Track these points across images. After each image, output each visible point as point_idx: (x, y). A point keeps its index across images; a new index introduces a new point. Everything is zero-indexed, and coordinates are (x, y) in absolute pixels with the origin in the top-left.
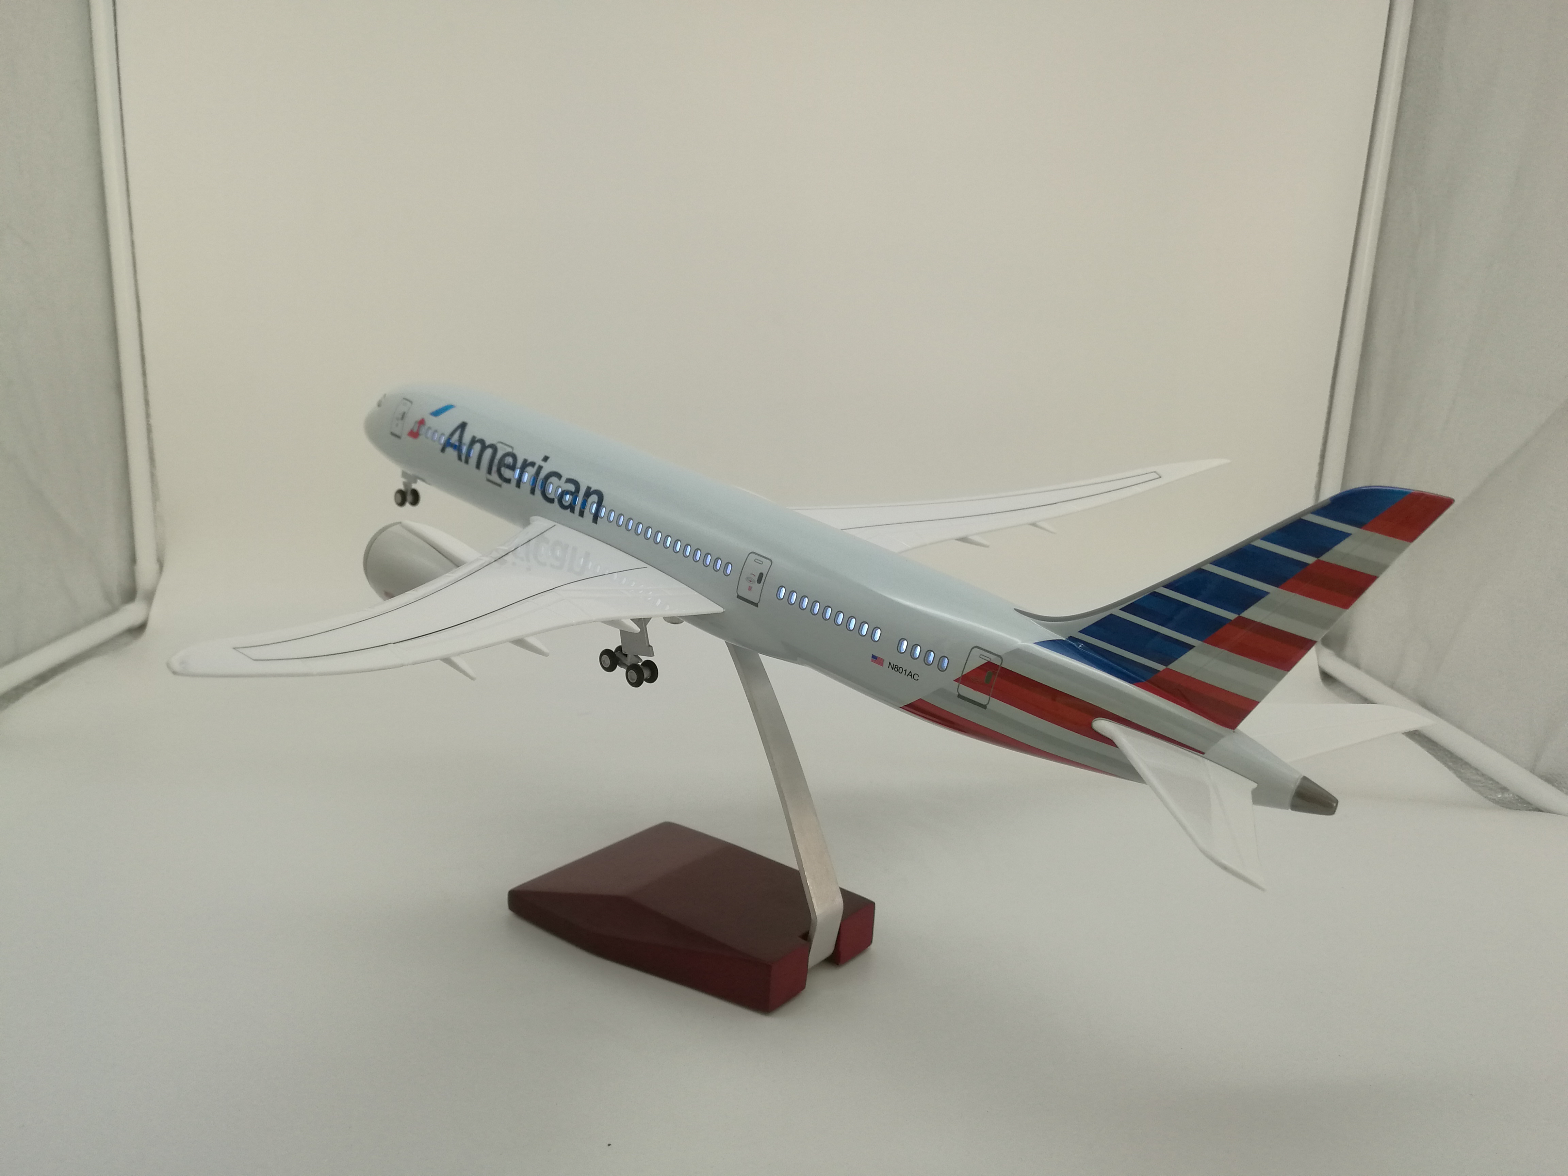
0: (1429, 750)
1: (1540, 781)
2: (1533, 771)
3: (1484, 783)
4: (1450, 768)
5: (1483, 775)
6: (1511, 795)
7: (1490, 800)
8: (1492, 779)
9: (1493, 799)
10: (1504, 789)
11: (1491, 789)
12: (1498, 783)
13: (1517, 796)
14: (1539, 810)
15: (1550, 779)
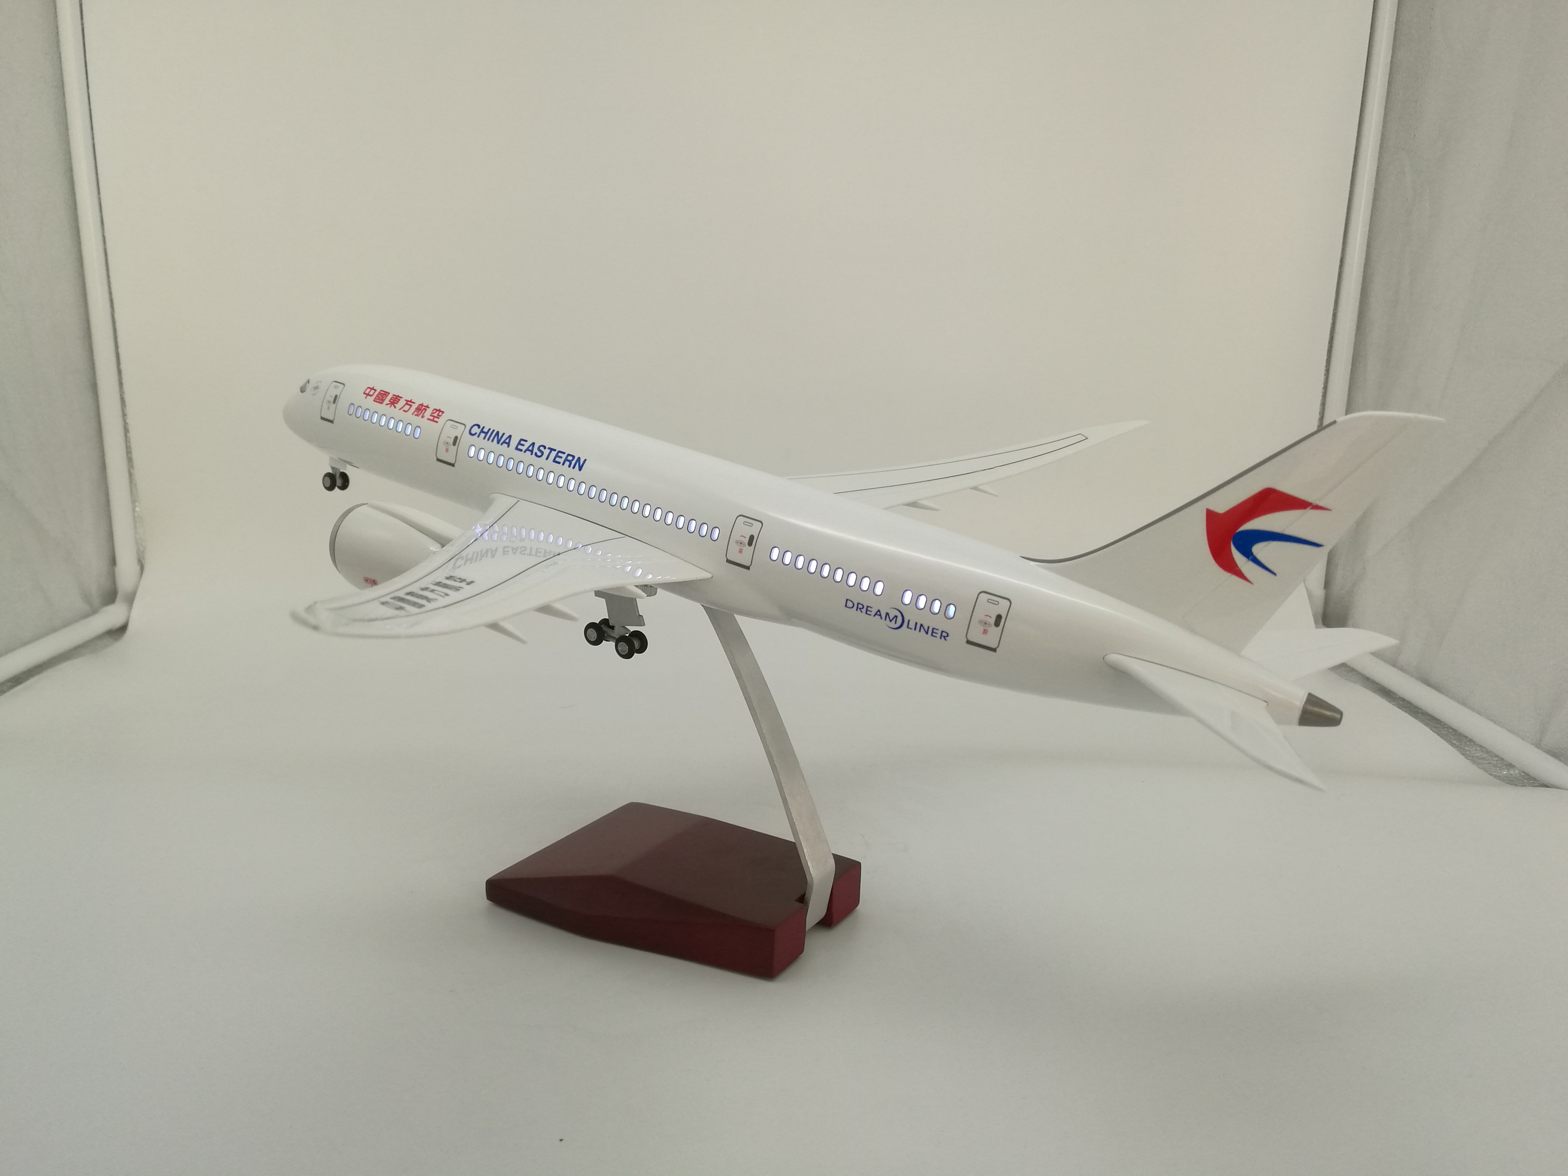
0: (1432, 728)
1: (1548, 756)
2: (1538, 745)
3: (1489, 760)
4: (1453, 745)
5: (1488, 752)
6: (1517, 772)
7: (1495, 777)
8: (1497, 756)
9: (1499, 776)
10: (1510, 766)
11: (1496, 766)
12: (1502, 759)
13: (1524, 772)
14: (1545, 786)
15: (1556, 754)
